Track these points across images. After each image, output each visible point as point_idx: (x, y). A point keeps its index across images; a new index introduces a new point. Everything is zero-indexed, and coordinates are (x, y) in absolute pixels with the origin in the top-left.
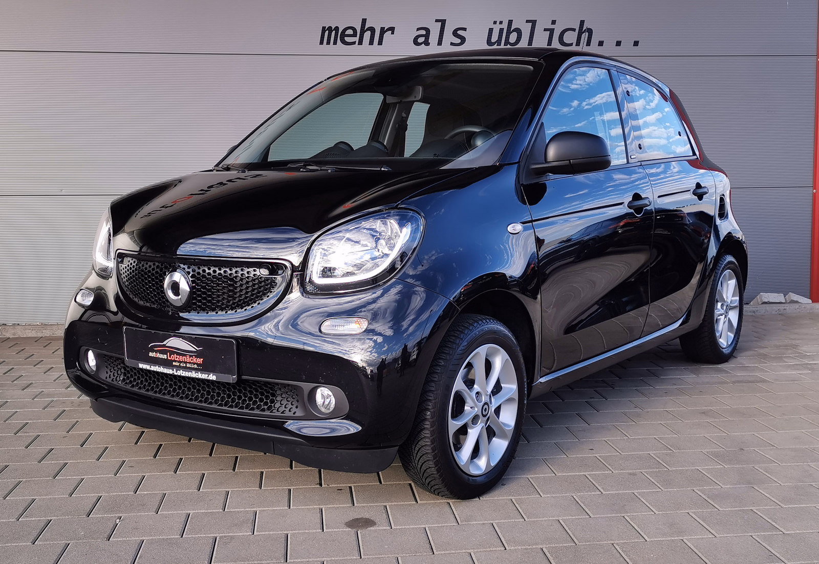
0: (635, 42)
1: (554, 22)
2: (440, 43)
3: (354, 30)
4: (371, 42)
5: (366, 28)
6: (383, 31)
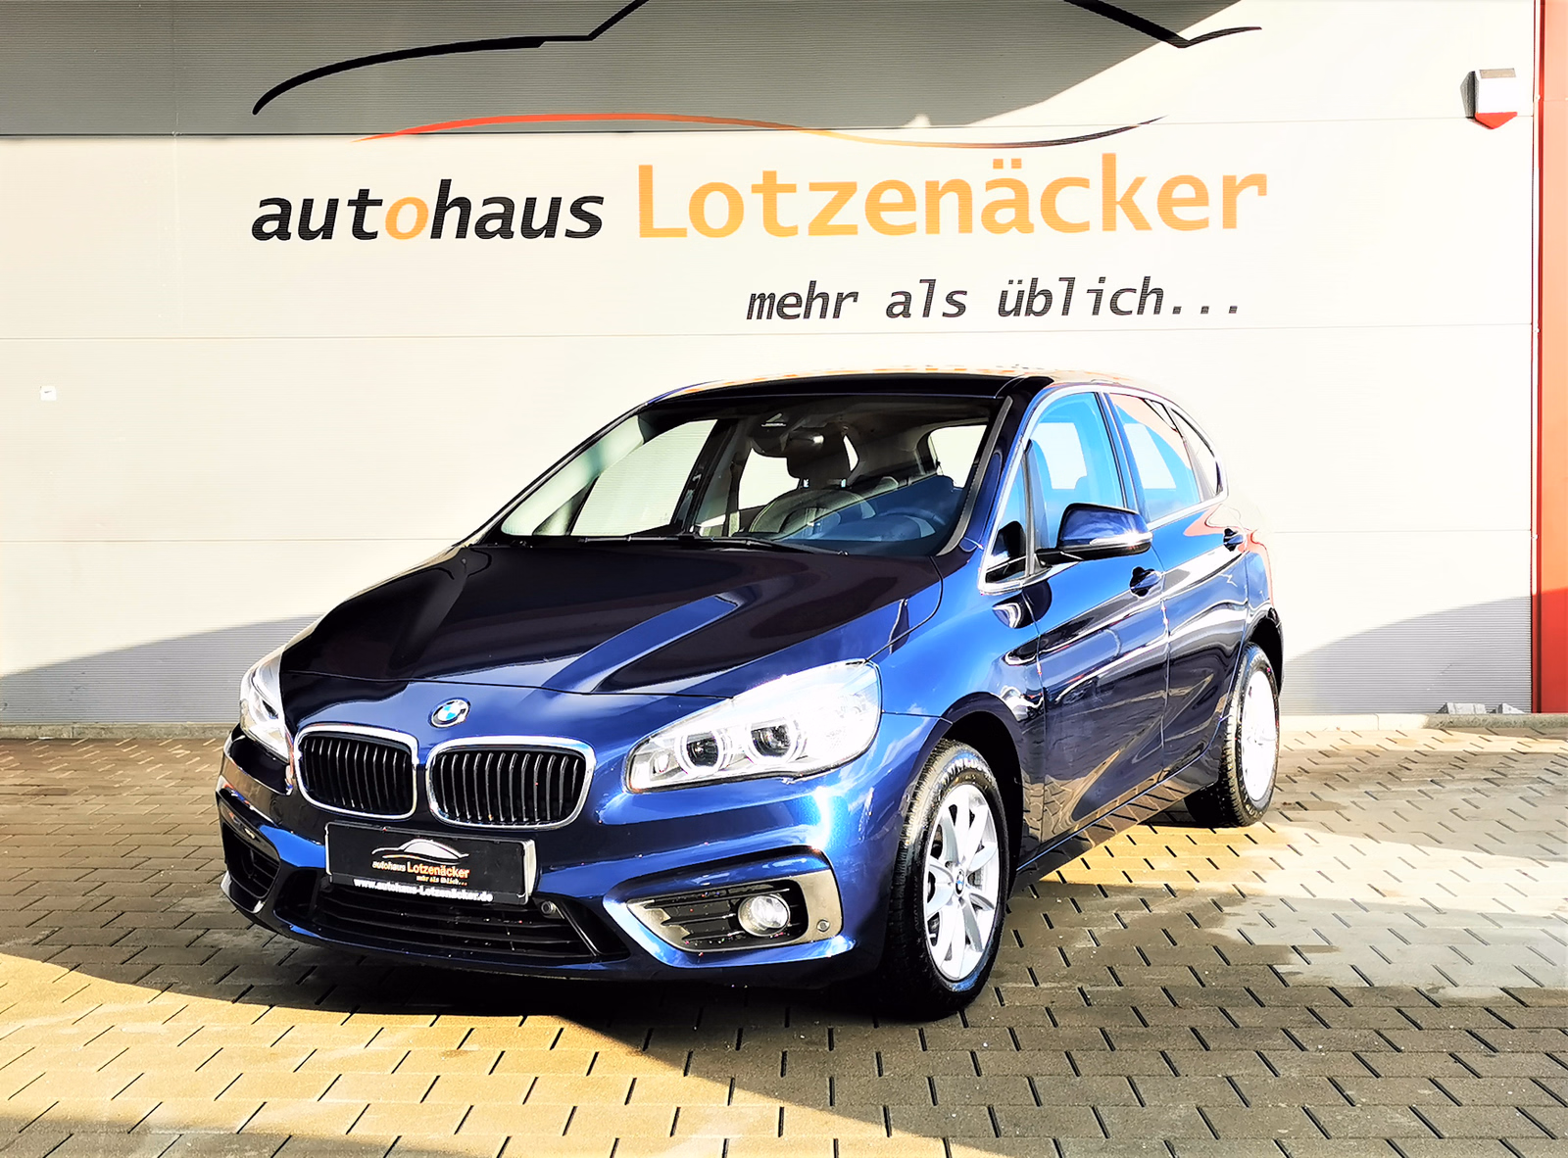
0: (1231, 307)
1: (1102, 280)
2: (926, 313)
3: (798, 297)
4: (823, 315)
5: (815, 294)
6: (841, 298)
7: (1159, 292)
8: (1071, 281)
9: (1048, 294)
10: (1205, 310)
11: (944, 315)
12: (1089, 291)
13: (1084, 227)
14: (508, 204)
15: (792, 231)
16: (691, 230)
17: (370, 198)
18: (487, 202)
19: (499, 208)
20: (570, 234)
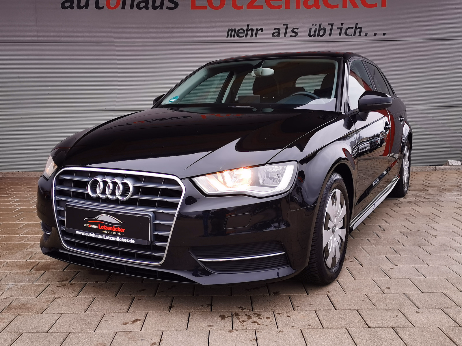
0: (384, 33)
1: (342, 24)
2: (285, 36)
3: (243, 30)
4: (252, 36)
5: (249, 29)
6: (257, 30)
7: (361, 29)
8: (332, 25)
9: (324, 29)
10: (375, 34)
11: (291, 36)
12: (338, 28)
13: (337, 6)
15: (241, 8)
16: (208, 7)
20: (168, 8)
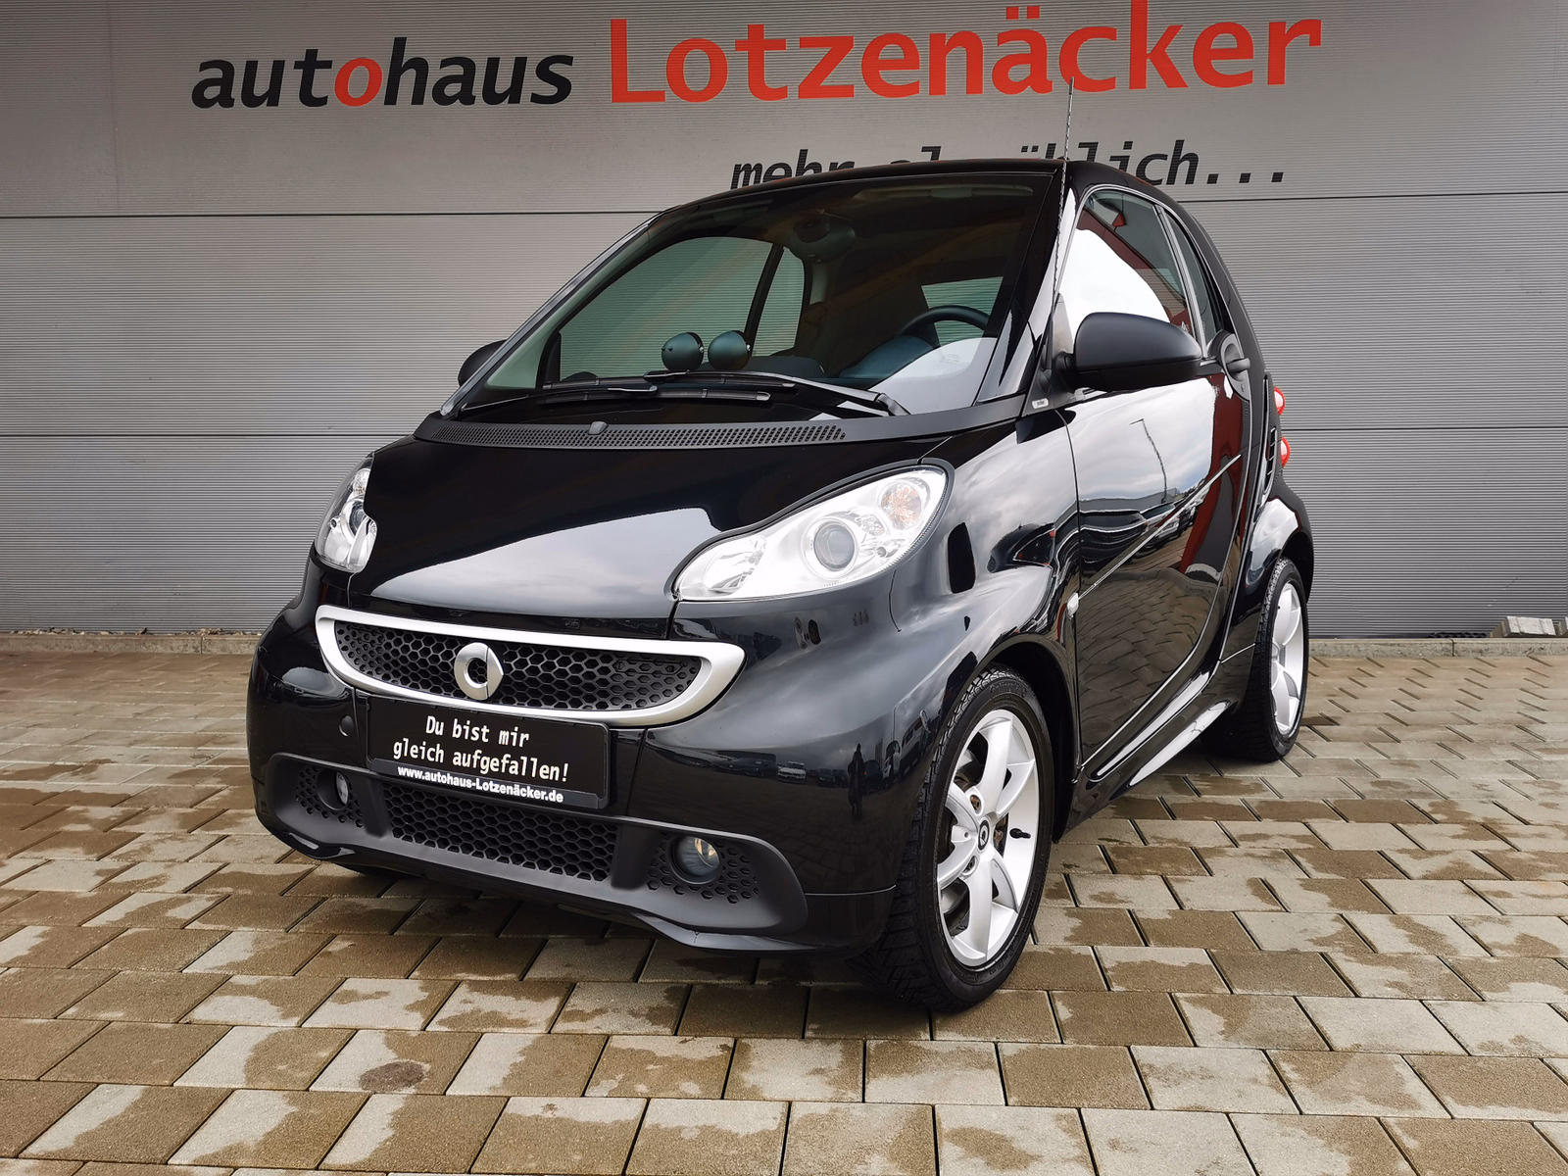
0: (1275, 174)
1: (1128, 145)
3: (787, 167)
5: (806, 163)
6: (833, 166)
7: (1193, 159)
8: (1092, 147)
10: (1245, 178)
12: (1113, 158)
13: (1108, 84)
14: (469, 65)
15: (782, 93)
16: (669, 94)
17: (319, 58)
18: (445, 63)
19: (458, 70)
20: (536, 99)
